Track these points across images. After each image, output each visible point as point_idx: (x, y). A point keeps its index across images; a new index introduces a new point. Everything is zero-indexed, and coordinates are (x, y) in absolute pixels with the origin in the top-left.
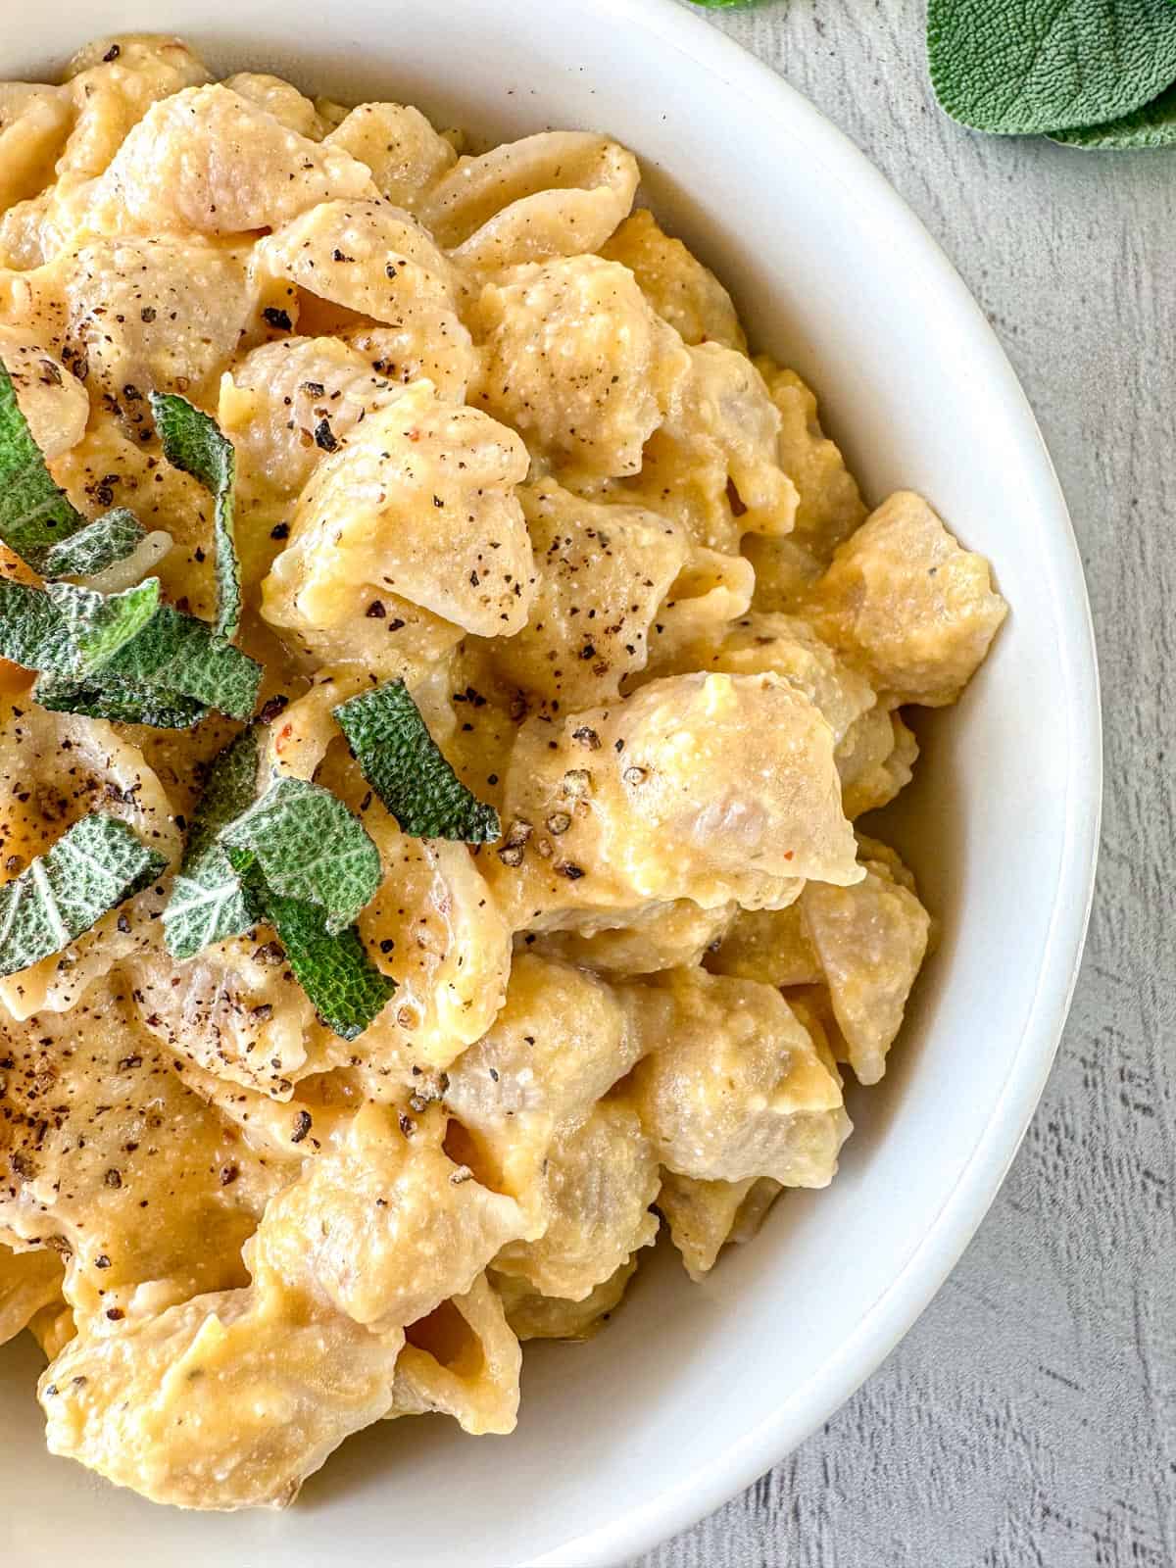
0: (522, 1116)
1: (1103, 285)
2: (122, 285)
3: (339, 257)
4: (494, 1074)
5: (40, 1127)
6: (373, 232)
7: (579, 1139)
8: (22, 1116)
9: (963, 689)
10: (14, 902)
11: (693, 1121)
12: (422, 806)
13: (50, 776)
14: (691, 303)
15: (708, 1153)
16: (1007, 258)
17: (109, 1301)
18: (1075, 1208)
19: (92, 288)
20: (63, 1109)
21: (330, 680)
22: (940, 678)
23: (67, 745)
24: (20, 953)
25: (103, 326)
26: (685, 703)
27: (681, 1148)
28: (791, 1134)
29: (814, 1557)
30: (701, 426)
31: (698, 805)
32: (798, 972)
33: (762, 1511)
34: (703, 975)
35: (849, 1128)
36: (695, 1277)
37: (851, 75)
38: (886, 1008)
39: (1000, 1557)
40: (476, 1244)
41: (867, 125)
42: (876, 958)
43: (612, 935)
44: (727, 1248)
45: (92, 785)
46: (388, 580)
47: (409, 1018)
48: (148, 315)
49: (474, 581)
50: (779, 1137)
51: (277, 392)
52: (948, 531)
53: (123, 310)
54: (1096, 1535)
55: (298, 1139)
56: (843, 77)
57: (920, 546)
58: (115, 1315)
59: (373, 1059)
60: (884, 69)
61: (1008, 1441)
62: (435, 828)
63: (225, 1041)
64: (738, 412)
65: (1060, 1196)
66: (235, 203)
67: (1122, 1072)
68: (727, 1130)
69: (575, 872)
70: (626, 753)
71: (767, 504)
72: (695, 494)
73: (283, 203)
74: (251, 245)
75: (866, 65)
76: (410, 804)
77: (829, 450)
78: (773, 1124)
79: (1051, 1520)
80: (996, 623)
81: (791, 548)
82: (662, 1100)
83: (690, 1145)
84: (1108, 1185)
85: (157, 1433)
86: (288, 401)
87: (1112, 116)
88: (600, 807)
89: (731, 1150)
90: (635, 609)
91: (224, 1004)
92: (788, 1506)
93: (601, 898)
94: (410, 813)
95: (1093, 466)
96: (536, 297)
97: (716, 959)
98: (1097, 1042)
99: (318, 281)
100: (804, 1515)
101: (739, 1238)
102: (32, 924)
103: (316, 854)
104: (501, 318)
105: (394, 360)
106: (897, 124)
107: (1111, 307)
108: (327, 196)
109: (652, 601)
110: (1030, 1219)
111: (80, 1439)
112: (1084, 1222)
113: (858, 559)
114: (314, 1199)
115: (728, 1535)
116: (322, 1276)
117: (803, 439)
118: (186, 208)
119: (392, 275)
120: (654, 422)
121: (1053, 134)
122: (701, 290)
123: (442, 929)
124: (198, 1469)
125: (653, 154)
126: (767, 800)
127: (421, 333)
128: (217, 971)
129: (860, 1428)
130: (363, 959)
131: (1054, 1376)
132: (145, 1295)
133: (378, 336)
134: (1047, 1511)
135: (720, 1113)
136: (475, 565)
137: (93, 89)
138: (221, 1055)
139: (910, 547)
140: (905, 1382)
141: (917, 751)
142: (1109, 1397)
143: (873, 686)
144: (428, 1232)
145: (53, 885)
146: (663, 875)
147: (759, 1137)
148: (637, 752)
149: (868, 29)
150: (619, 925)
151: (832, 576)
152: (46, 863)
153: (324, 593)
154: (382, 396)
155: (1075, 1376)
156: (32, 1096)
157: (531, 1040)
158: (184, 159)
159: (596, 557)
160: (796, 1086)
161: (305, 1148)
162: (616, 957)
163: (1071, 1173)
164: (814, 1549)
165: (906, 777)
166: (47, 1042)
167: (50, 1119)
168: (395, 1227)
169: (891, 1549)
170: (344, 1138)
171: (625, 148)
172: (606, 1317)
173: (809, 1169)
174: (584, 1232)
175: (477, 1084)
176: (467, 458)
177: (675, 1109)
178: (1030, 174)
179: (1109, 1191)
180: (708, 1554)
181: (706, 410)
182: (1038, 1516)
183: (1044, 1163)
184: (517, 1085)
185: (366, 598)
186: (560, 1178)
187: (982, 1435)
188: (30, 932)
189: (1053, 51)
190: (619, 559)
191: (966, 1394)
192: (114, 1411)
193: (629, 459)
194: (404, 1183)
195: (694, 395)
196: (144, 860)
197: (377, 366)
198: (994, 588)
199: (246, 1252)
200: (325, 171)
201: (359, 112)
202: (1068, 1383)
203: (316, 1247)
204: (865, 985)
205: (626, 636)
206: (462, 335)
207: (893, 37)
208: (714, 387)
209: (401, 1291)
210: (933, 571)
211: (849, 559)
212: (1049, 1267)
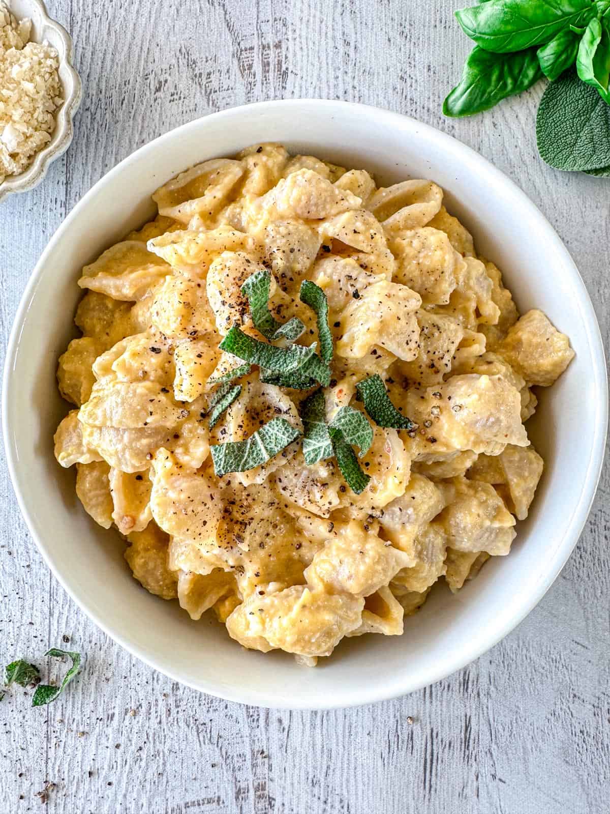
0: (407, 525)
1: (601, 226)
2: (284, 241)
3: (355, 232)
4: (400, 509)
5: (244, 524)
6: (366, 223)
7: (425, 534)
8: (238, 521)
9: (555, 381)
10: (248, 446)
11: (465, 528)
12: (384, 416)
13: (256, 405)
14: (460, 240)
15: (469, 540)
16: (565, 215)
17: (259, 589)
18: (587, 579)
19: (274, 241)
20: (252, 519)
21: (353, 374)
22: (548, 376)
23: (263, 394)
24: (251, 463)
25: (278, 255)
26: (473, 384)
27: (458, 539)
28: (497, 534)
29: (485, 712)
30: (470, 288)
31: (479, 418)
32: (499, 480)
33: (466, 694)
34: (464, 479)
35: (515, 534)
36: (453, 591)
37: (507, 144)
38: (529, 492)
39: (557, 713)
40: (393, 568)
41: (513, 163)
42: (526, 474)
43: (438, 464)
44: (466, 581)
45: (269, 408)
46: (383, 343)
47: (374, 489)
48: (292, 251)
49: (407, 344)
50: (493, 536)
51: (335, 278)
52: (552, 325)
53: (285, 249)
54: (594, 706)
55: (330, 531)
56: (503, 145)
57: (543, 331)
58: (261, 593)
59: (358, 504)
60: (519, 142)
61: (560, 668)
62: (389, 424)
63: (311, 496)
64: (481, 283)
65: (581, 574)
66: (317, 211)
67: (605, 527)
68: (476, 532)
69: (433, 440)
70: (452, 401)
71: (489, 315)
72: (465, 310)
73: (333, 211)
74: (318, 224)
75: (513, 140)
76: (380, 416)
77: (507, 293)
78: (490, 530)
79: (576, 699)
80: (571, 358)
81: (493, 328)
82: (452, 522)
83: (462, 538)
84: (599, 570)
85: (293, 625)
86: (339, 281)
87: (607, 165)
88: (444, 419)
89: (476, 540)
90: (448, 351)
91: (312, 483)
92: (475, 692)
93: (442, 449)
94: (380, 419)
95: (597, 294)
96: (416, 243)
97: (470, 474)
98: (596, 516)
99: (347, 239)
100: (482, 695)
101: (471, 578)
102: (255, 453)
103: (358, 431)
104: (403, 252)
105: (367, 264)
106: (524, 163)
107: (604, 235)
108: (348, 210)
109: (453, 348)
110: (569, 583)
111: (264, 629)
112: (590, 584)
113: (520, 334)
114: (334, 553)
115: (452, 702)
116: (340, 578)
117: (498, 290)
118: (299, 212)
119: (372, 238)
120: (454, 287)
121: (584, 171)
122: (464, 236)
123: (388, 458)
124: (307, 637)
125: (448, 188)
126: (502, 417)
127: (379, 256)
128: (310, 471)
129: (503, 662)
130: (359, 469)
131: (578, 644)
132: (272, 586)
133: (361, 255)
134: (575, 696)
135: (474, 526)
136: (408, 339)
137: (257, 164)
138: (309, 500)
139: (540, 331)
140: (521, 644)
141: (537, 402)
142: (599, 653)
143: (524, 379)
144: (378, 562)
145: (263, 440)
146: (465, 442)
147: (486, 535)
148: (457, 400)
149: (514, 126)
150: (442, 460)
151: (509, 340)
152: (259, 433)
153: (362, 347)
154: (371, 280)
155: (586, 643)
156: (243, 513)
157: (414, 498)
158: (303, 197)
159: (437, 334)
160: (499, 517)
161: (332, 535)
162: (438, 472)
163: (586, 565)
164: (485, 709)
165: (534, 411)
166: (248, 495)
167: (247, 522)
168: (367, 560)
169: (515, 709)
170: (346, 532)
171: (438, 186)
172: (419, 607)
173: (501, 548)
174: (427, 566)
175: (393, 513)
176: (407, 304)
177: (457, 525)
178: (574, 184)
179: (600, 573)
180: (444, 709)
181: (472, 282)
182: (571, 698)
183: (575, 560)
184: (407, 514)
185: (372, 348)
186: (419, 547)
187: (550, 666)
188: (255, 456)
189: (584, 138)
190: (444, 335)
191: (544, 650)
192: (276, 620)
193: (445, 299)
194: (368, 546)
195: (468, 277)
196: (297, 433)
197: (361, 266)
198: (570, 346)
199: (305, 573)
200: (347, 201)
201: (348, 174)
202: (584, 646)
203: (338, 568)
204: (523, 484)
205: (445, 361)
206: (392, 257)
207: (523, 129)
208: (474, 274)
209: (370, 582)
210: (548, 339)
211: (516, 333)
212: (577, 601)
